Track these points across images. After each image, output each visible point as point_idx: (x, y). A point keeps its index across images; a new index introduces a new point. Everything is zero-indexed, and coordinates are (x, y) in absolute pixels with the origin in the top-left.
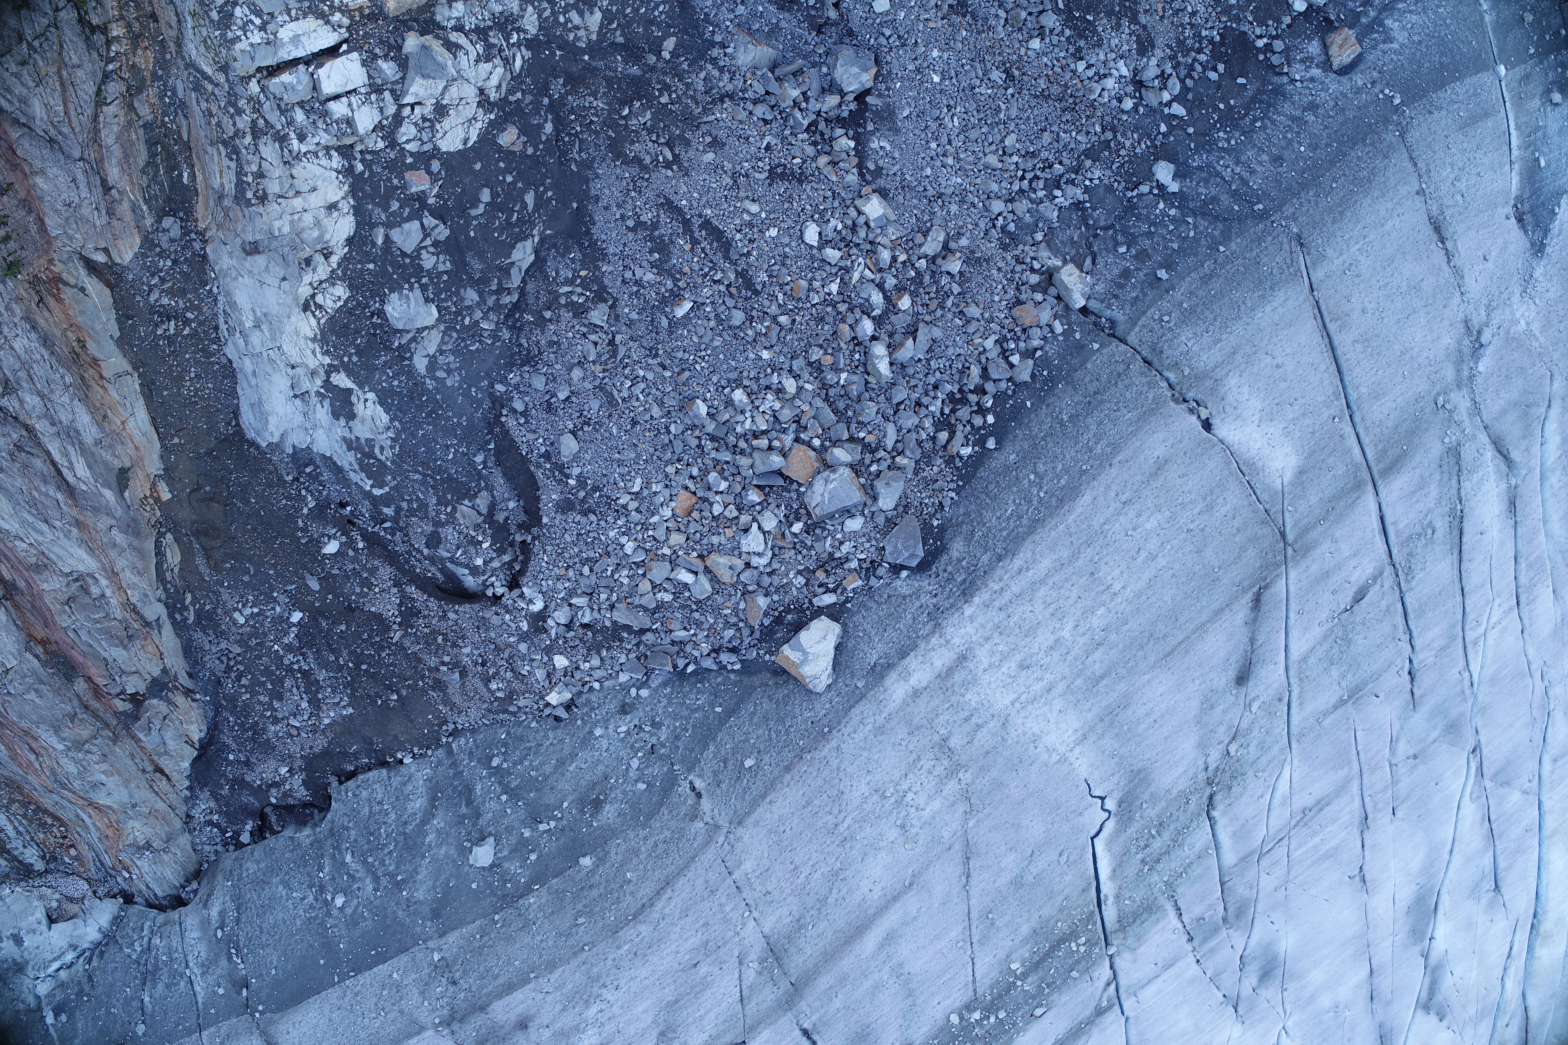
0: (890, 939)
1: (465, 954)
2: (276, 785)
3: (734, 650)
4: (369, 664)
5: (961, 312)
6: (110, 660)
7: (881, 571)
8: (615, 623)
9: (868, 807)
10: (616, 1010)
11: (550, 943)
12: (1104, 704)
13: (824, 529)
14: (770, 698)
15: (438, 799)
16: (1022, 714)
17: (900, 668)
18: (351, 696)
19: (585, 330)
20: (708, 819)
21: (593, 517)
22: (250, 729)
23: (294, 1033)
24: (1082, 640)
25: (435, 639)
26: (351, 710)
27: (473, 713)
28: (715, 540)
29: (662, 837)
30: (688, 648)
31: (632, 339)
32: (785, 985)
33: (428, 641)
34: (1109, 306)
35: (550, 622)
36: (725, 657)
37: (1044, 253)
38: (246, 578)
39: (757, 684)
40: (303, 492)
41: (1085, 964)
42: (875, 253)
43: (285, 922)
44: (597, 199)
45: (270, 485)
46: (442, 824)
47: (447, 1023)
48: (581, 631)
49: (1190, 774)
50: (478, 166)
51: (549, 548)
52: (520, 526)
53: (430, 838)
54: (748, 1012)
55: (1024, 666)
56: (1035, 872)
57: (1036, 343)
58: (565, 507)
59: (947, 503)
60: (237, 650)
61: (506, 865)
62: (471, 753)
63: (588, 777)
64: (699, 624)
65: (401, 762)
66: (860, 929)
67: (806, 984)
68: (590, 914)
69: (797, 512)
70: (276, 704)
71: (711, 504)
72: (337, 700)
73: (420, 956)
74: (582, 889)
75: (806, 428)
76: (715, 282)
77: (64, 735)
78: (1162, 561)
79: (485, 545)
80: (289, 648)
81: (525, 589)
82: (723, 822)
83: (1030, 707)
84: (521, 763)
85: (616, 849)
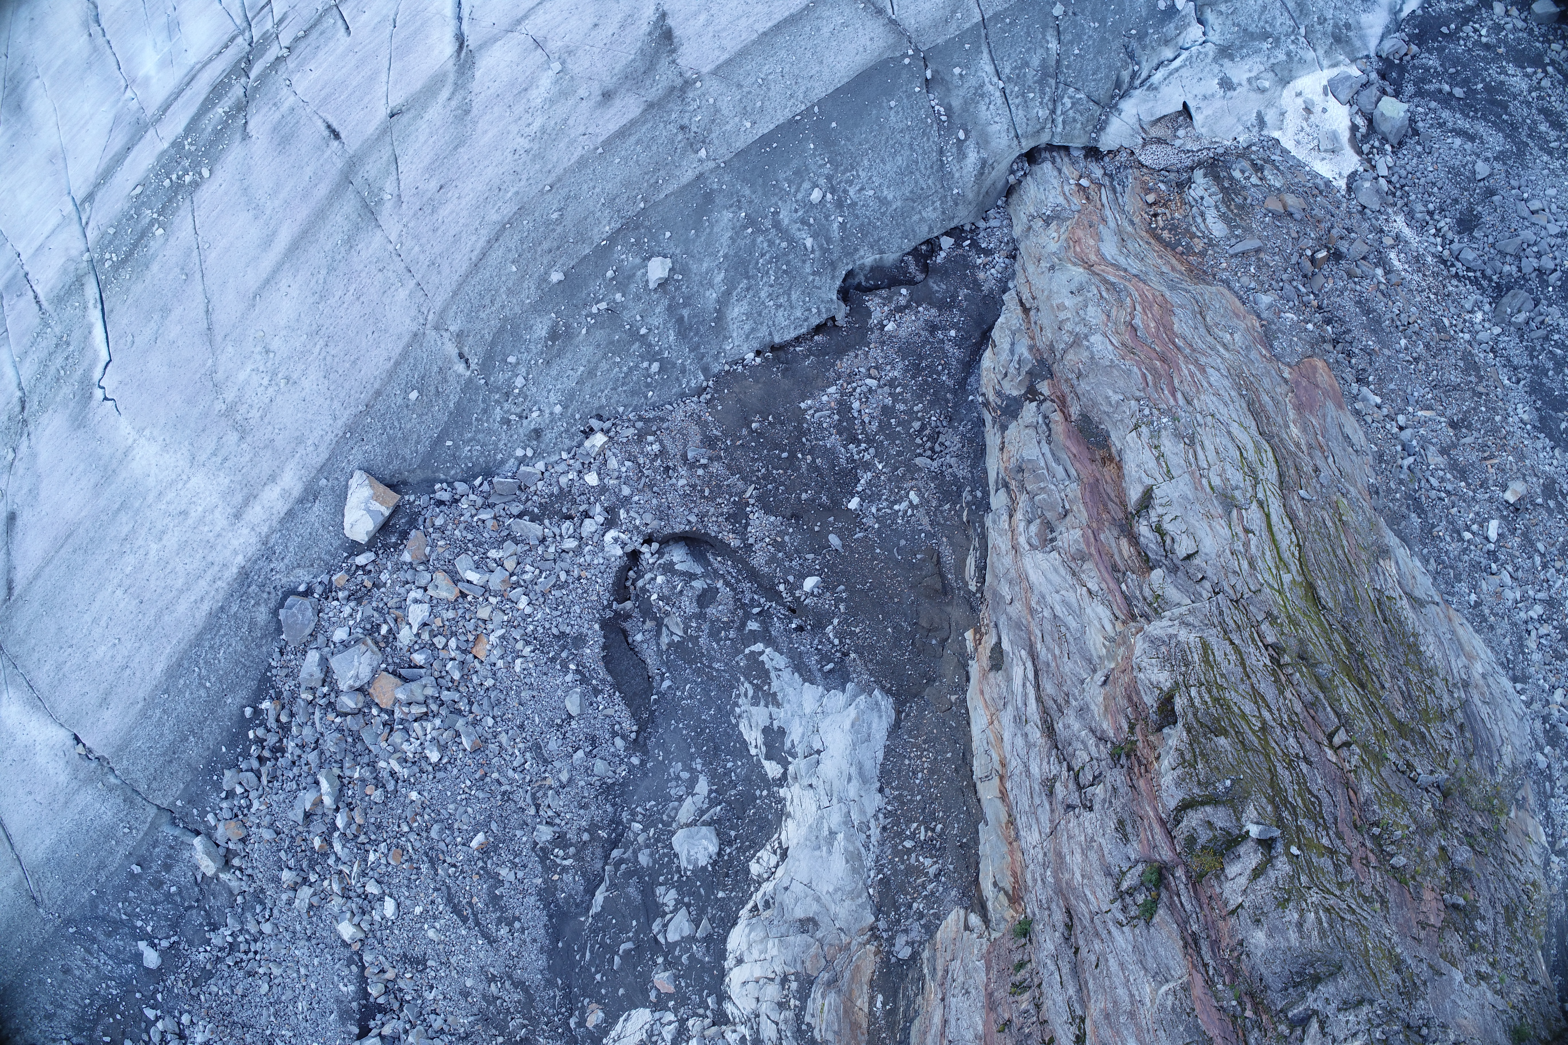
0: (268, 242)
1: (673, 161)
2: (900, 309)
3: (440, 503)
4: (780, 458)
5: (278, 834)
6: (1043, 442)
7: (319, 589)
8: (541, 523)
9: (301, 366)
10: (514, 129)
11: (585, 187)
12: (113, 486)
13: (364, 629)
14: (404, 459)
15: (714, 320)
16: (179, 470)
17: (291, 500)
18: (801, 420)
19: (557, 821)
20: (446, 335)
21: (555, 631)
22: (924, 369)
23: (864, 40)
24: (140, 542)
25: (711, 492)
26: (803, 405)
27: (679, 415)
28: (451, 614)
29: (488, 311)
30: (480, 501)
31: (523, 810)
32: (358, 181)
33: (718, 489)
34: (176, 838)
35: (600, 519)
36: (446, 496)
37: (234, 884)
38: (903, 542)
39: (418, 471)
40: (836, 642)
41: (106, 243)
42: (343, 889)
43: (883, 161)
44: (542, 950)
45: (871, 646)
46: (708, 293)
47: (688, 84)
48: (573, 512)
49: (40, 429)
50: (621, 991)
51: (595, 598)
52: (628, 616)
53: (719, 278)
54: (389, 148)
55: (184, 513)
56: (152, 324)
57: (224, 805)
58: (580, 640)
59: (276, 655)
60: (918, 461)
61: (638, 260)
62: (683, 371)
63: (565, 361)
64: (469, 528)
65: (758, 353)
66: (295, 247)
67: (338, 185)
68: (548, 223)
69: (387, 643)
70: (889, 401)
71: (458, 648)
72: (817, 415)
73: (723, 150)
74: (558, 248)
75: (385, 724)
76: (454, 866)
77: (1086, 354)
78: (88, 618)
79: (654, 597)
80: (868, 466)
81: (619, 552)
82: (431, 334)
83: (174, 476)
84: (630, 369)
85: (529, 292)
